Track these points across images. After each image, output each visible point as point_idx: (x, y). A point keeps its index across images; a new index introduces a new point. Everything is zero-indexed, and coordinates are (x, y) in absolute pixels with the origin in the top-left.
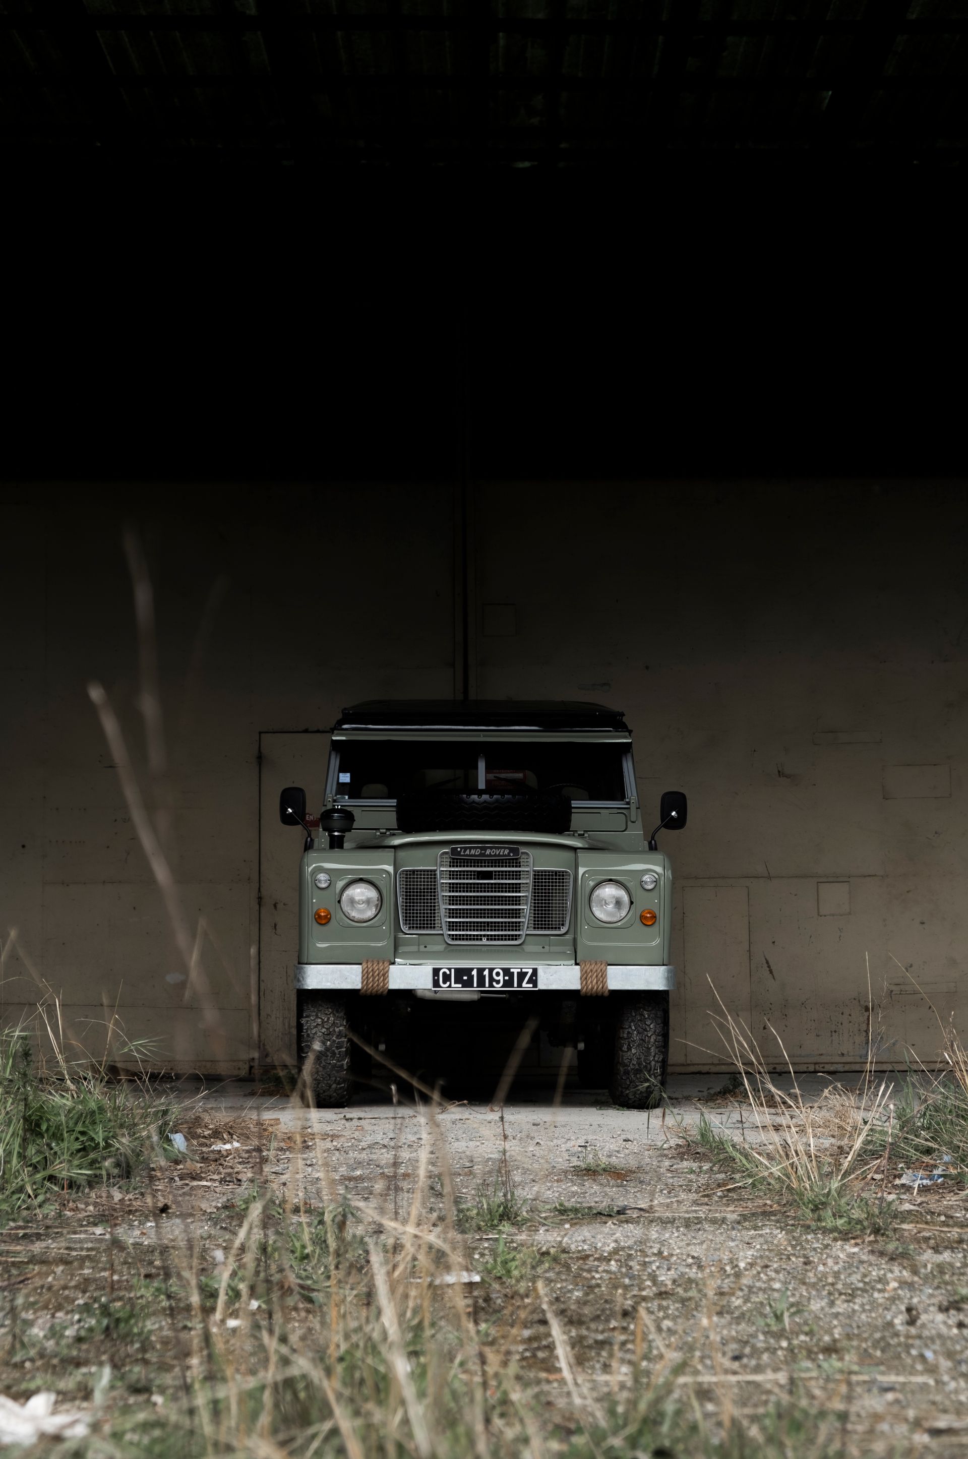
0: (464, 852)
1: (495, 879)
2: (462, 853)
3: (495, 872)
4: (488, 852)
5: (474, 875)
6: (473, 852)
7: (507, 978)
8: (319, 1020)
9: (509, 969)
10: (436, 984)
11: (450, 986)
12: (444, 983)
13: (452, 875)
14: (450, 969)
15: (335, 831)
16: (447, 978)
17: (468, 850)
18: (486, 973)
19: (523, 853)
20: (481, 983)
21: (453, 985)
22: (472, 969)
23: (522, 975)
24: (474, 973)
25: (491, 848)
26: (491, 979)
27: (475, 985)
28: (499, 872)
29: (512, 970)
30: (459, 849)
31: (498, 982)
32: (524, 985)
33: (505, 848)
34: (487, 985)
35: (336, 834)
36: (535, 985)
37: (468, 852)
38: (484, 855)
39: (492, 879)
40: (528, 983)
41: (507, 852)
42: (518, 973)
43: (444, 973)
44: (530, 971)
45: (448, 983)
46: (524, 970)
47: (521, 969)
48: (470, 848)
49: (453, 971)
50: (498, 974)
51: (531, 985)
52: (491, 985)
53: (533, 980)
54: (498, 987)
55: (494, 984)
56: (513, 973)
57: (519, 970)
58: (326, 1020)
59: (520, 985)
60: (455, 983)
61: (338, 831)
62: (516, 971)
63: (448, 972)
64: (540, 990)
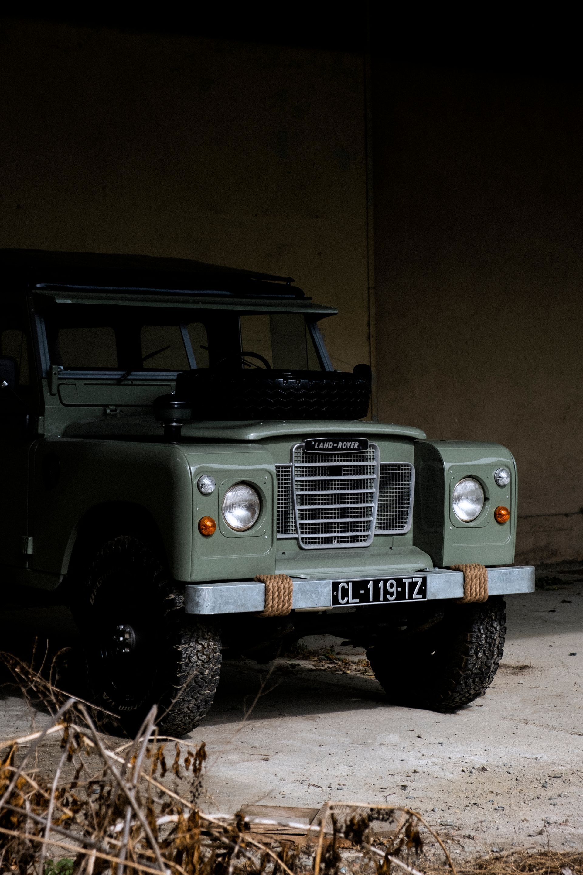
0: (318, 446)
1: (344, 475)
2: (316, 447)
3: (345, 466)
4: (340, 445)
5: (325, 471)
6: (326, 445)
7: (399, 589)
8: (200, 646)
9: (402, 579)
10: (335, 600)
11: (348, 602)
12: (343, 599)
13: (305, 471)
14: (348, 583)
15: (172, 423)
16: (345, 593)
17: (322, 444)
18: (381, 585)
19: (371, 446)
20: (376, 597)
21: (351, 600)
22: (368, 582)
23: (413, 585)
24: (370, 585)
25: (342, 441)
26: (386, 592)
27: (371, 599)
28: (348, 466)
29: (404, 581)
30: (313, 443)
31: (391, 594)
32: (414, 595)
33: (355, 441)
34: (382, 599)
35: (174, 424)
36: (424, 597)
37: (321, 446)
38: (335, 449)
39: (340, 475)
40: (418, 594)
41: (357, 444)
42: (409, 583)
43: (343, 587)
44: (420, 581)
45: (346, 599)
46: (414, 580)
47: (412, 578)
48: (324, 441)
49: (351, 584)
50: (392, 586)
51: (421, 596)
52: (385, 599)
53: (422, 592)
54: (392, 599)
55: (388, 596)
56: (405, 583)
57: (410, 580)
58: (206, 646)
59: (411, 597)
60: (353, 599)
61: (176, 422)
62: (407, 581)
63: (346, 587)
64: (428, 600)
